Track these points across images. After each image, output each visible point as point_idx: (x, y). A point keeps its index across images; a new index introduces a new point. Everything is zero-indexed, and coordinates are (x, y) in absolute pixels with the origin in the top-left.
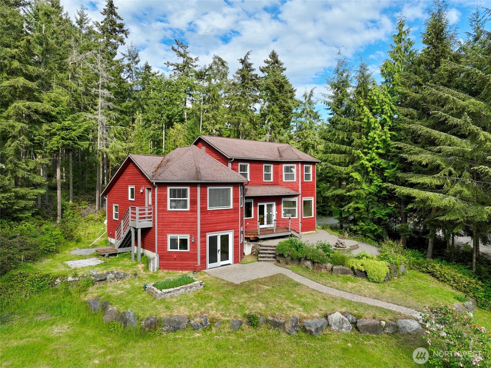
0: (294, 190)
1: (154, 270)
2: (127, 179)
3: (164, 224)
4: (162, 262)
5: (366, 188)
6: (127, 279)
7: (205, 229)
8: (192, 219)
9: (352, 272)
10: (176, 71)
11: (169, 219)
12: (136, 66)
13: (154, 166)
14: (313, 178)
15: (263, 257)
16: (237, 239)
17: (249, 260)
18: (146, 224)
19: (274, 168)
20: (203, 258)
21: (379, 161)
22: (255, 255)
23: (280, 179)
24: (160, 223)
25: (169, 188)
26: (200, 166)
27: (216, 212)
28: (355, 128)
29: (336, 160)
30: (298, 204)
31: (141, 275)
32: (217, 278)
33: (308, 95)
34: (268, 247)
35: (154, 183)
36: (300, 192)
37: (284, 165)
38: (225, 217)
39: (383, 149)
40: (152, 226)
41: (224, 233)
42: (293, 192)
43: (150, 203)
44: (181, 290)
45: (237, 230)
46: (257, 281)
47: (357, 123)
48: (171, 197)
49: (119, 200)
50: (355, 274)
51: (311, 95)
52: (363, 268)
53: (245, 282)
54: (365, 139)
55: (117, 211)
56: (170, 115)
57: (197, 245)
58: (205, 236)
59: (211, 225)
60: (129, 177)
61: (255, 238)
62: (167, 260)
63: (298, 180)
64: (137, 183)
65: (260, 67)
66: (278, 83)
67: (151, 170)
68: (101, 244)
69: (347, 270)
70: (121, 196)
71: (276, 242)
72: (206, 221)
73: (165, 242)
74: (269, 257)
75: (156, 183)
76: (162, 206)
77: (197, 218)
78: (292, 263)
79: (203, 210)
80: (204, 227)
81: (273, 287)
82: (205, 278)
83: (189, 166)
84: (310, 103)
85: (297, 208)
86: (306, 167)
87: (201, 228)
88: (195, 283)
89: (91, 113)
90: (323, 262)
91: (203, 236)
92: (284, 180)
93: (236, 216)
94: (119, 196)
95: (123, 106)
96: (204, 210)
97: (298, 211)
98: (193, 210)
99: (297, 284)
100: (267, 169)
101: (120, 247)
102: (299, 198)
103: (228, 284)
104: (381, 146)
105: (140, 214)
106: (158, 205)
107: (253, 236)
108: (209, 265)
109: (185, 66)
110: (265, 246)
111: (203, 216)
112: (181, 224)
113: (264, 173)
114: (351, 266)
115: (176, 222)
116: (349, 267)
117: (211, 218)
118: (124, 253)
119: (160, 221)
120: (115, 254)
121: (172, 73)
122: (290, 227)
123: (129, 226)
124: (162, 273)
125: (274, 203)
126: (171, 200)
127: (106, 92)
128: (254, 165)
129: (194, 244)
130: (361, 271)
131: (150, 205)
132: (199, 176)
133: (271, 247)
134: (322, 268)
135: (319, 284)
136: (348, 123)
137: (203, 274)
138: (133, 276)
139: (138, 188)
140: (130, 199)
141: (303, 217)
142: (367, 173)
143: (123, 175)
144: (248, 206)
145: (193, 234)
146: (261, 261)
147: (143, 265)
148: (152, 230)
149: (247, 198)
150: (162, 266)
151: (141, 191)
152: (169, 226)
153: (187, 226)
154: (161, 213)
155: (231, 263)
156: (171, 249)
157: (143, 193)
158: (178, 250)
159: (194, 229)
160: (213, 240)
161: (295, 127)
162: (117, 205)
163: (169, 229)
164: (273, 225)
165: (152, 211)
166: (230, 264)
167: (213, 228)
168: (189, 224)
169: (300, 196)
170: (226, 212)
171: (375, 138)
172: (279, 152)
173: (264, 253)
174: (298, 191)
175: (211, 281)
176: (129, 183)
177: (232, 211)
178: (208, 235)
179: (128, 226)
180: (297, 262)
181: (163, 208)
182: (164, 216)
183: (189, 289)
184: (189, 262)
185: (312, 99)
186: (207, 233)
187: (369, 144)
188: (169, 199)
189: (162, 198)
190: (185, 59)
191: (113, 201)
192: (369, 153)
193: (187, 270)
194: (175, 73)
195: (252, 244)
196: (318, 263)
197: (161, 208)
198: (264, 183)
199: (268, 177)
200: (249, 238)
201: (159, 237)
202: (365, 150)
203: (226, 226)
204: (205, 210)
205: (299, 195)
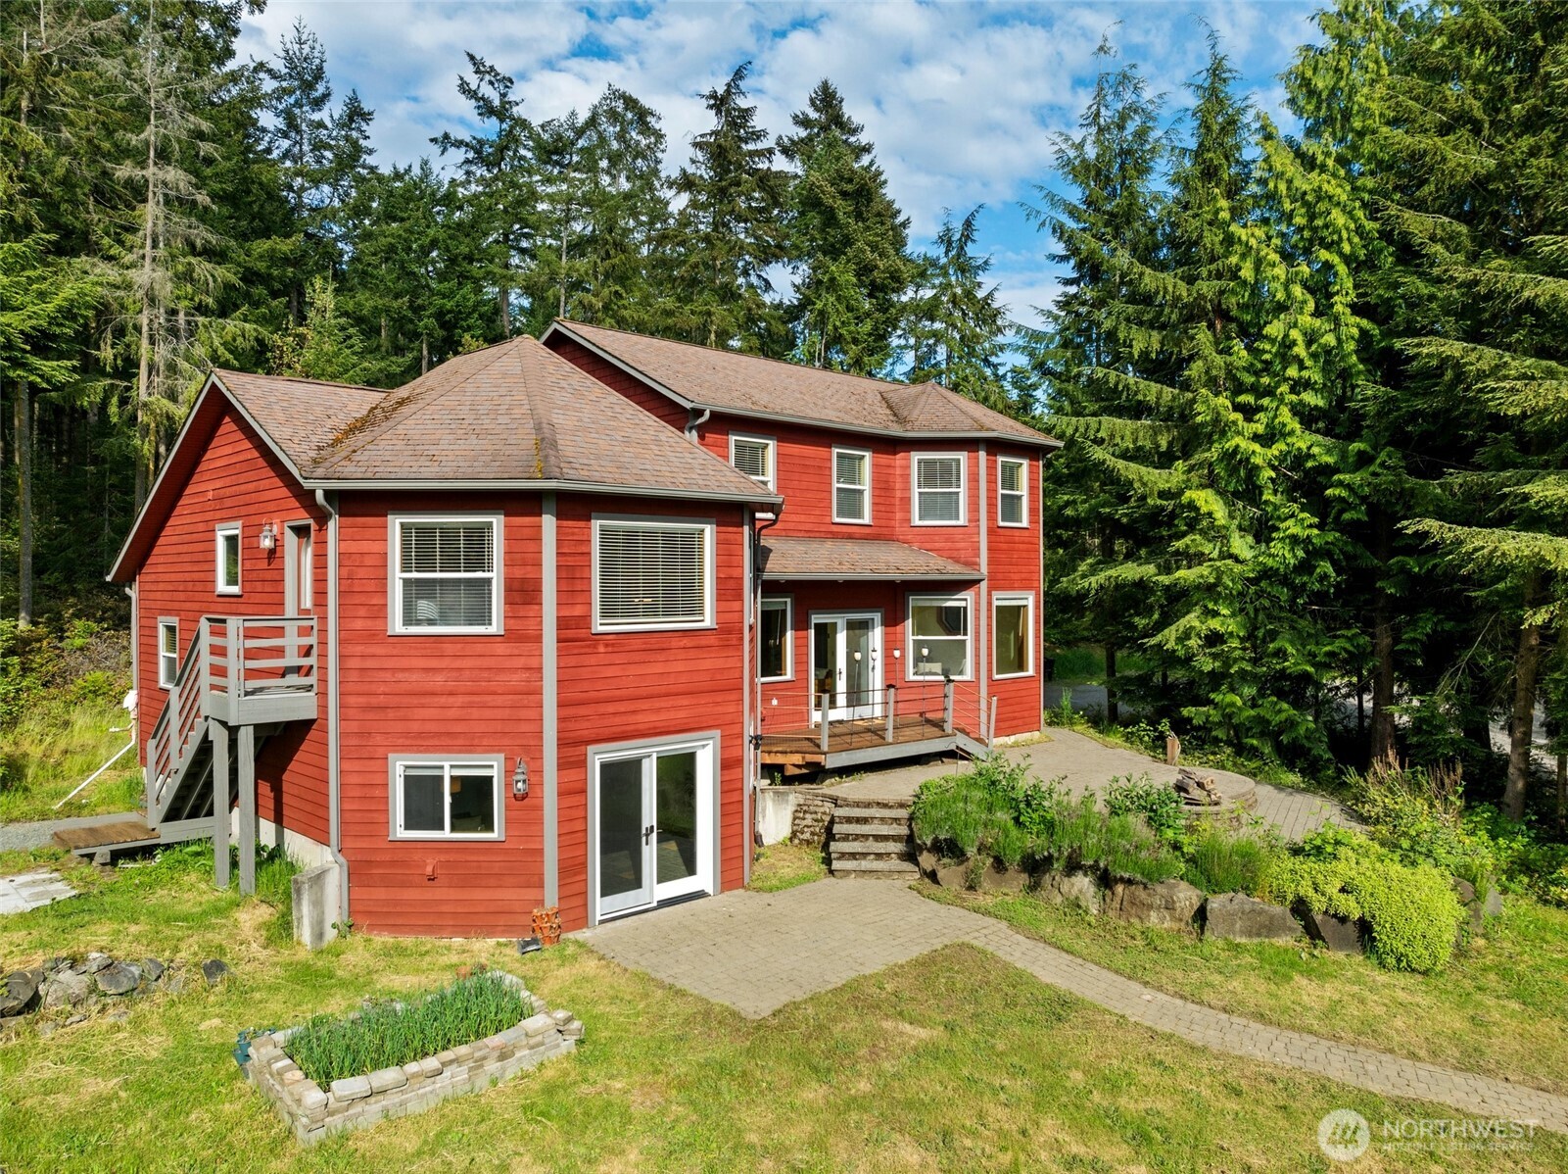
0: (957, 560)
1: (319, 935)
2: (210, 495)
3: (374, 701)
4: (361, 893)
5: (1246, 554)
6: (158, 998)
7: (583, 728)
8: (517, 679)
9: (1297, 925)
10: (473, 168)
11: (400, 676)
12: (316, 116)
13: (329, 423)
14: (1033, 511)
15: (853, 856)
16: (733, 774)
17: (787, 872)
18: (286, 704)
19: (875, 466)
20: (572, 869)
21: (1303, 440)
22: (808, 842)
23: (899, 516)
24: (352, 700)
25: (395, 523)
26: (558, 418)
27: (637, 644)
28: (1193, 314)
29: (1118, 440)
30: (977, 618)
31: (241, 971)
32: (645, 979)
33: (957, 236)
34: (868, 805)
35: (320, 496)
36: (984, 569)
37: (916, 457)
38: (680, 667)
39: (1321, 391)
40: (312, 715)
41: (675, 745)
42: (954, 571)
43: (308, 602)
44: (447, 1073)
45: (735, 729)
46: (856, 996)
47: (1207, 288)
48: (405, 568)
49: (182, 596)
50: (1313, 932)
51: (967, 237)
52: (1353, 904)
53: (796, 1005)
54: (1244, 353)
55: (171, 647)
56: (449, 312)
57: (540, 808)
58: (582, 763)
59: (611, 708)
60: (218, 484)
61: (808, 765)
62: (387, 882)
63: (974, 519)
64: (252, 509)
65: (780, 137)
66: (850, 181)
67: (314, 438)
68: (108, 800)
69: (1272, 918)
70: (187, 576)
71: (902, 785)
72: (586, 686)
73: (377, 793)
74: (879, 856)
75: (328, 494)
76: (362, 612)
77: (540, 669)
78: (999, 884)
79: (570, 633)
80: (575, 718)
81: (949, 1027)
82: (586, 979)
83: (502, 420)
84: (965, 267)
85: (969, 639)
86: (1004, 465)
87: (561, 720)
88: (528, 1024)
89: (110, 258)
90: (1153, 876)
91: (572, 760)
92: (917, 522)
93: (731, 663)
94: (180, 577)
95: (255, 254)
96: (573, 629)
97: (977, 649)
98: (523, 635)
99: (1060, 1007)
100: (850, 470)
101: (172, 815)
102: (978, 594)
103: (707, 1015)
104: (1316, 377)
105: (250, 654)
106: (341, 606)
107: (797, 759)
108: (601, 906)
109: (507, 148)
110: (857, 804)
111: (572, 661)
112: (460, 700)
113: (836, 485)
114: (1290, 897)
115: (433, 694)
116: (1281, 897)
117: (610, 672)
118: (187, 843)
119: (350, 687)
120: (148, 852)
121: (460, 176)
122: (949, 716)
123: (203, 713)
124: (360, 952)
125: (877, 617)
126: (407, 582)
127: (174, 175)
128: (795, 449)
129: (524, 802)
130: (1343, 920)
131: (308, 611)
132: (552, 460)
133: (885, 806)
134: (1150, 907)
135: (1161, 996)
136: (1170, 289)
137: (575, 958)
138: (200, 980)
139: (253, 531)
140: (222, 587)
141: (997, 677)
142: (1250, 493)
143: (195, 478)
144: (771, 625)
145: (523, 750)
146: (847, 873)
147: (264, 913)
148: (312, 734)
149: (771, 588)
150: (361, 916)
151: (267, 543)
152: (401, 713)
153: (487, 713)
154: (359, 649)
155: (710, 890)
156: (408, 826)
157: (273, 554)
158: (447, 833)
159: (524, 727)
160: (621, 780)
161: (912, 353)
162: (174, 621)
163: (399, 727)
164: (875, 709)
165: (312, 640)
166: (700, 895)
167: (617, 720)
168: (499, 700)
169: (984, 585)
170: (685, 642)
171: (1294, 343)
172: (890, 407)
173: (857, 837)
174: (974, 565)
175: (613, 999)
176: (218, 515)
177: (712, 640)
178: (598, 758)
179: (197, 715)
180: (1024, 879)
181: (369, 624)
182: (370, 663)
183: (492, 1066)
184: (500, 894)
185: (971, 250)
186: (591, 749)
187: (1257, 374)
188: (397, 577)
189: (362, 573)
190: (504, 126)
191: (159, 604)
192: (1261, 409)
193: (490, 934)
194: (468, 173)
195: (796, 795)
196: (1129, 882)
197: (359, 624)
198: (835, 529)
199: (850, 501)
200: (780, 768)
201: (348, 766)
202: (1243, 398)
203: (682, 714)
204: (582, 633)
205: (978, 581)
